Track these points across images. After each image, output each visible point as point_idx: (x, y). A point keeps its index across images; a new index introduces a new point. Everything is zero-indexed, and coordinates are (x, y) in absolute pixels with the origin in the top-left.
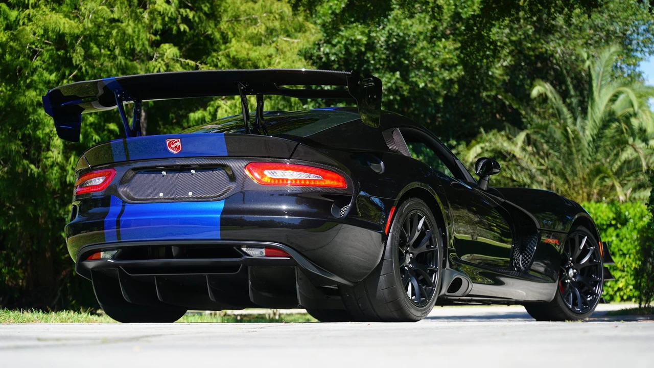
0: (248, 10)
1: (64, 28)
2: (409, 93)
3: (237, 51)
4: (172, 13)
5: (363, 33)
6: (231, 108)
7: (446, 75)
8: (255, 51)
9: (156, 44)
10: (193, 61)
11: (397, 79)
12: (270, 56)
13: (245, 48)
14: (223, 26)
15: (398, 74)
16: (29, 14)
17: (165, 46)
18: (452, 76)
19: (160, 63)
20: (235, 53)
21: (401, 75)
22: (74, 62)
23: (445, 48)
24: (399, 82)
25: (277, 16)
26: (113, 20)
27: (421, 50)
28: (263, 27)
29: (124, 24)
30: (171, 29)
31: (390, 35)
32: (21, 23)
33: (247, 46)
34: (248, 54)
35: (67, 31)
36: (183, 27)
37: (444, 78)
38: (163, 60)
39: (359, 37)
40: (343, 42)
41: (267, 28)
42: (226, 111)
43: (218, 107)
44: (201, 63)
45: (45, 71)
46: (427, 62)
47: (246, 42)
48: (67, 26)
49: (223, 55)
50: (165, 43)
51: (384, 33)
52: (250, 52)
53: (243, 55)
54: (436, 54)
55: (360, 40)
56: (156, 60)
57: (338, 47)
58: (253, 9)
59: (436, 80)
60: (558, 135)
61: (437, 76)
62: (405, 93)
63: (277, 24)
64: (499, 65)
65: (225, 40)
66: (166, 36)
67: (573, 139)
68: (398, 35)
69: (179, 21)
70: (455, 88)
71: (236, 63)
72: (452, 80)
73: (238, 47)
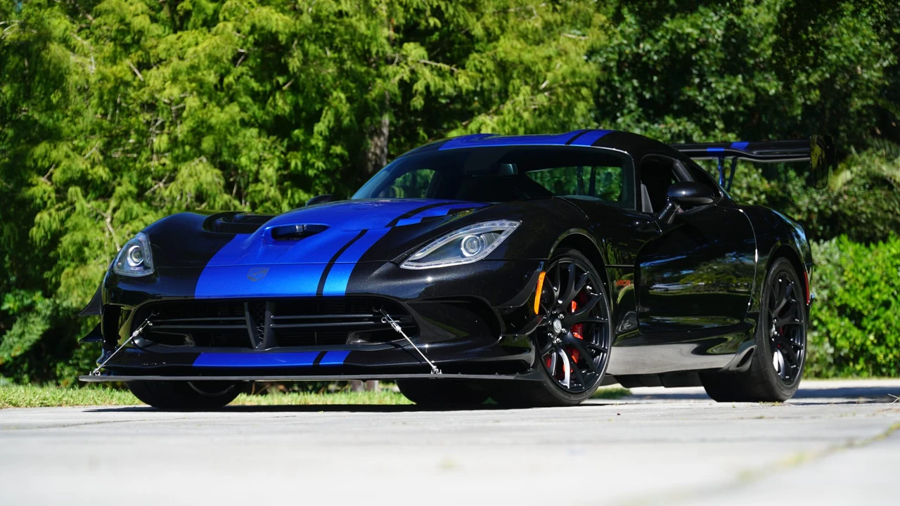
1: (277, 25)
2: (755, 102)
3: (506, 53)
4: (418, 4)
5: (694, 25)
6: (498, 124)
7: (803, 78)
8: (529, 52)
9: (397, 44)
10: (447, 64)
11: (739, 84)
12: (550, 58)
13: (516, 48)
14: (488, 20)
15: (740, 78)
16: (232, 8)
17: (410, 46)
18: (812, 80)
19: (403, 67)
20: (503, 55)
21: (744, 79)
22: (290, 68)
24: (742, 88)
25: (558, 7)
26: (340, 14)
28: (540, 20)
29: (354, 20)
30: (417, 24)
31: (729, 28)
32: (221, 17)
33: (519, 46)
34: (520, 56)
35: (281, 28)
36: (433, 21)
37: (801, 82)
38: (406, 64)
39: (688, 30)
40: (668, 37)
41: (546, 23)
44: (457, 68)
45: (253, 80)
47: (518, 40)
48: (280, 23)
49: (488, 56)
50: (408, 41)
51: (721, 25)
52: (523, 54)
53: (512, 57)
55: (688, 35)
56: (398, 64)
62: (750, 103)
63: (559, 17)
64: (878, 65)
65: (491, 37)
66: (410, 32)
69: (428, 13)
70: (815, 95)
71: (504, 68)
72: (810, 85)
73: (508, 47)
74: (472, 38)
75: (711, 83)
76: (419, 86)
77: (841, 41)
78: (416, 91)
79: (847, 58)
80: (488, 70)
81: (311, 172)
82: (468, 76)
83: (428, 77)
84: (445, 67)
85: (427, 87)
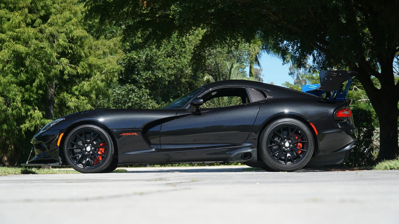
0: (96, 44)
1: (22, 50)
2: (154, 79)
4: (65, 45)
5: (136, 55)
6: (89, 85)
8: (99, 61)
9: (59, 58)
11: (150, 74)
12: (105, 63)
13: (95, 60)
14: (86, 50)
15: (150, 72)
16: (6, 45)
17: (62, 59)
18: (172, 73)
19: (61, 66)
20: (91, 62)
21: (152, 72)
22: (26, 65)
23: (169, 61)
24: (151, 75)
25: (108, 47)
26: (41, 48)
27: (160, 62)
28: (102, 52)
29: (46, 49)
30: (65, 52)
31: (147, 55)
32: (3, 48)
33: (96, 59)
34: (96, 63)
36: (70, 51)
37: (169, 73)
39: (135, 57)
40: (128, 59)
41: (103, 52)
42: (87, 86)
43: (84, 84)
44: (77, 66)
45: (13, 69)
46: (162, 67)
47: (95, 57)
49: (86, 63)
50: (62, 57)
51: (145, 55)
52: (97, 62)
53: (94, 63)
54: (166, 64)
55: (135, 58)
56: (59, 65)
57: (126, 60)
58: (98, 44)
59: (166, 74)
61: (166, 72)
63: (107, 50)
65: (87, 57)
66: (63, 54)
68: (150, 56)
69: (68, 48)
70: (173, 77)
71: (90, 66)
72: (172, 74)
73: (92, 60)
74: (81, 57)
75: (141, 73)
76: (66, 72)
77: (181, 61)
78: (65, 73)
79: (182, 66)
80: (86, 67)
81: (32, 99)
82: (80, 69)
83: (69, 70)
84: (73, 66)
85: (69, 72)
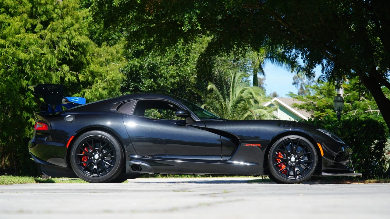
0: (98, 51)
1: (22, 57)
3: (93, 69)
4: (67, 51)
5: (138, 62)
6: (90, 93)
7: (172, 80)
8: (101, 69)
9: (60, 65)
10: (75, 72)
11: (152, 82)
12: (107, 71)
13: (97, 68)
14: (88, 57)
15: (152, 80)
16: (6, 51)
17: (64, 66)
18: (175, 81)
20: (92, 69)
22: (26, 71)
23: (172, 69)
24: (153, 83)
25: (110, 54)
26: (42, 54)
27: (163, 69)
28: (104, 59)
29: (47, 55)
30: (66, 58)
31: (149, 64)
33: (98, 67)
34: (98, 70)
35: (23, 58)
36: (71, 57)
37: (171, 82)
38: (63, 71)
39: (136, 64)
40: (130, 66)
41: (106, 59)
42: (88, 94)
43: (85, 92)
44: (79, 73)
46: (164, 75)
47: (97, 65)
48: (23, 56)
49: (87, 70)
50: (64, 64)
51: (147, 62)
52: (99, 69)
53: (96, 70)
54: (168, 72)
55: (137, 65)
56: (60, 72)
57: (127, 68)
58: (100, 50)
60: (218, 106)
61: (169, 81)
62: (155, 88)
63: (110, 57)
64: (193, 77)
65: (88, 64)
66: (64, 61)
67: (225, 108)
68: (153, 63)
69: (70, 55)
70: (176, 86)
71: (92, 74)
73: (93, 67)
74: (82, 64)
75: (143, 81)
76: (66, 79)
77: (184, 69)
78: (65, 80)
79: (185, 74)
80: (87, 74)
81: (32, 107)
82: (82, 76)
84: (75, 73)
85: (69, 79)
